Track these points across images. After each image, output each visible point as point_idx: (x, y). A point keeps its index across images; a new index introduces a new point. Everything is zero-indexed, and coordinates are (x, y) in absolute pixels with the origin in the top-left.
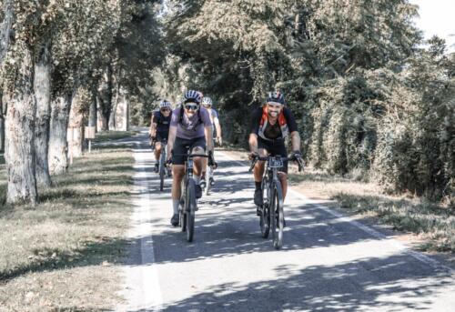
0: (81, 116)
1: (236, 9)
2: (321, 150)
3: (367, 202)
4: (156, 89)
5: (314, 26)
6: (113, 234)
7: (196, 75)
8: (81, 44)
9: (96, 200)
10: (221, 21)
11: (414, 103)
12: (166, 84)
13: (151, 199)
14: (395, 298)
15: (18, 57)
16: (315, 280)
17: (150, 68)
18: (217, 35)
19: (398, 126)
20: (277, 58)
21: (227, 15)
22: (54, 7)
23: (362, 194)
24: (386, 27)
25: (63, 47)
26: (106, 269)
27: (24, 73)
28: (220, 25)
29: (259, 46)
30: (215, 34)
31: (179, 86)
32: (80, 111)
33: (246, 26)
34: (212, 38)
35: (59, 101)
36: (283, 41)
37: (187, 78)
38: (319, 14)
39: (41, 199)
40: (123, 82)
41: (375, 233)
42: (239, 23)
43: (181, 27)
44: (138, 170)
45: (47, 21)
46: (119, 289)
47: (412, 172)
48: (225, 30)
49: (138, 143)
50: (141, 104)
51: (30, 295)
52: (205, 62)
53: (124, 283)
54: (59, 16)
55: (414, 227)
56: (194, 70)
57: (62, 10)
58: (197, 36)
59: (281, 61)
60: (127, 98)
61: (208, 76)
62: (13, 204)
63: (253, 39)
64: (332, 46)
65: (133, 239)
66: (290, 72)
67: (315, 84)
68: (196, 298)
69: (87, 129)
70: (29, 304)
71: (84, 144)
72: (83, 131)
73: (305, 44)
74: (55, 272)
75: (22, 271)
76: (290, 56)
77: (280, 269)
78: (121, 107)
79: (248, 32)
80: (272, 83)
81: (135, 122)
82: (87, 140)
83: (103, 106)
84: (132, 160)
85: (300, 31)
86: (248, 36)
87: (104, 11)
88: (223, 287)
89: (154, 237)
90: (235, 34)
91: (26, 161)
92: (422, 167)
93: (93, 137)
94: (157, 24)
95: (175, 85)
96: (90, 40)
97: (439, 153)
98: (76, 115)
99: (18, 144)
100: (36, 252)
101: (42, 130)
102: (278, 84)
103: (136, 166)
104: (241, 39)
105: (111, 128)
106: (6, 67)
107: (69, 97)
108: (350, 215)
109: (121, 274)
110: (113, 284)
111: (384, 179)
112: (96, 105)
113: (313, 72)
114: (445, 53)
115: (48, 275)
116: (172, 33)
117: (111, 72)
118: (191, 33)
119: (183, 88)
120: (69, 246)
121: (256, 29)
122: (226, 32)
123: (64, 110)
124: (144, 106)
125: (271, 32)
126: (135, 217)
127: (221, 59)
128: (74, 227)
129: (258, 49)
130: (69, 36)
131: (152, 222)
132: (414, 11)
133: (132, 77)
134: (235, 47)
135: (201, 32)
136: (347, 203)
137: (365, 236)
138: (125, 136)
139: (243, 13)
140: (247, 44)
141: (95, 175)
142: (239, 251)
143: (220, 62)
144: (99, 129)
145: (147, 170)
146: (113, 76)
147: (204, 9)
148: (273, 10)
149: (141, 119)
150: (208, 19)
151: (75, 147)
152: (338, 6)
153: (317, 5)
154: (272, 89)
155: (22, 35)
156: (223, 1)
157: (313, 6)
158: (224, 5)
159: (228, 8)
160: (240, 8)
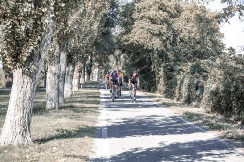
0: (78, 74)
1: (146, 32)
2: (180, 93)
3: (199, 116)
4: (111, 64)
5: (179, 40)
6: (90, 124)
7: (128, 59)
8: (80, 43)
9: (84, 110)
10: (139, 36)
11: (221, 75)
12: (115, 62)
14: (210, 158)
15: (53, 48)
16: (175, 149)
17: (109, 55)
18: (138, 42)
19: (213, 85)
20: (163, 53)
21: (142, 34)
22: (70, 28)
23: (196, 113)
24: (210, 42)
25: (72, 44)
26: (87, 139)
27: (56, 55)
28: (139, 38)
29: (155, 47)
30: (137, 42)
31: (120, 63)
32: (78, 72)
33: (150, 39)
34: (135, 44)
35: (70, 67)
36: (166, 46)
37: (124, 60)
38: (182, 35)
39: (61, 108)
40: (97, 60)
41: (202, 130)
42: (147, 37)
43: (122, 38)
44: (102, 98)
45: (66, 34)
46: (92, 148)
47: (218, 104)
48: (141, 40)
49: (102, 86)
51: (54, 149)
52: (132, 53)
53: (95, 145)
54: (72, 32)
55: (218, 128)
56: (127, 57)
57: (73, 29)
58: (129, 42)
59: (164, 54)
60: (98, 67)
61: (133, 59)
62: (48, 110)
63: (153, 45)
64: (186, 49)
65: (98, 127)
66: (168, 60)
67: (178, 65)
68: (125, 153)
69: (81, 79)
70: (54, 153)
71: (79, 86)
72: (79, 80)
73: (175, 48)
74: (65, 140)
75: (52, 138)
76: (168, 53)
77: (161, 143)
78: (95, 71)
79: (151, 41)
80: (160, 64)
81: (101, 77)
82: (81, 84)
83: (88, 70)
84: (99, 94)
85: (173, 42)
86: (151, 43)
87: (90, 30)
88: (136, 149)
89: (107, 127)
90: (145, 42)
91: (55, 92)
92: (223, 102)
93: (83, 83)
94: (112, 36)
95: (119, 62)
96: (84, 42)
97: (230, 97)
99: (52, 85)
100: (58, 131)
101: (62, 79)
102: (163, 64)
103: (101, 96)
104: (148, 44)
105: (91, 80)
106: (48, 52)
107: (74, 66)
108: (191, 121)
109: (93, 142)
110: (89, 146)
111: (206, 107)
112: (85, 70)
113: (178, 60)
114: (235, 54)
115: (62, 141)
116: (119, 41)
117: (92, 56)
118: (127, 41)
119: (122, 64)
120: (72, 129)
121: (154, 40)
122: (141, 41)
123: (72, 71)
124: (105, 71)
125: (161, 42)
126: (100, 117)
127: (139, 52)
128: (74, 121)
129: (155, 49)
130: (75, 40)
131: (107, 120)
132: (222, 36)
133: (101, 59)
134: (145, 48)
135: (131, 41)
136: (190, 116)
137: (197, 131)
138: (96, 83)
139: (149, 33)
140: (150, 46)
141: (83, 99)
142: (143, 134)
143: (138, 54)
144: (86, 80)
145: (105, 98)
146: (93, 58)
147: (132, 31)
148: (162, 33)
149: (104, 77)
150: (134, 35)
151: (76, 87)
152: (190, 32)
153: (181, 31)
154: (160, 66)
155: (56, 39)
156: (141, 28)
157: (179, 32)
158: (141, 30)
159: (143, 31)
160: (148, 31)
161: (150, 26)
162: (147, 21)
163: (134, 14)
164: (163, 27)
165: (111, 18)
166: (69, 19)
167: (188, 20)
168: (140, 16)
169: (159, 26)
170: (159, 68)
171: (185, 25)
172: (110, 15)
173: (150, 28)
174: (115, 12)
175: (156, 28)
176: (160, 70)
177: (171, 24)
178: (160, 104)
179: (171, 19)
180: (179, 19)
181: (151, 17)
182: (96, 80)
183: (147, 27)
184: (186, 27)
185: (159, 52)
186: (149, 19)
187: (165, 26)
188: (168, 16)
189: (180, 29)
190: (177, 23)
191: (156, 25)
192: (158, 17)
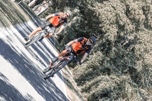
1: (114, 14)
5: (131, 48)
10: (106, 12)
18: (99, 15)
21: (109, 13)
33: (111, 23)
34: (96, 14)
38: (137, 46)
42: (110, 20)
58: (93, 8)
61: (82, 25)
63: (109, 29)
79: (110, 25)
80: (98, 50)
90: (105, 21)
103: (26, 23)
104: (105, 25)
113: (114, 61)
118: (92, 5)
121: (113, 27)
122: (103, 18)
125: (116, 34)
129: (107, 34)
134: (100, 25)
135: (95, 9)
138: (35, 16)
144: (29, 5)
147: (105, 2)
148: (125, 28)
150: (102, 8)
152: (146, 51)
153: (140, 43)
156: (113, 7)
157: (138, 42)
158: (112, 9)
159: (112, 11)
160: (116, 16)
161: (122, 13)
162: (124, 8)
164: (130, 25)
169: (128, 21)
170: (94, 53)
171: (148, 42)
173: (121, 15)
175: (124, 19)
177: (139, 30)
179: (143, 26)
180: (149, 33)
181: (129, 8)
182: (37, 15)
183: (119, 12)
184: (147, 44)
185: (108, 40)
186: (127, 8)
187: (132, 26)
188: (143, 22)
189: (141, 41)
190: (144, 34)
191: (127, 18)
192: (135, 14)
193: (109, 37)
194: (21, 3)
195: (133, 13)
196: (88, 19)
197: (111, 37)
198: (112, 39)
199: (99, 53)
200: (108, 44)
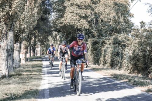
0: (25, 50)
1: (75, 15)
3: (122, 76)
4: (50, 43)
5: (100, 21)
7: (63, 38)
10: (71, 19)
12: (53, 41)
13: (48, 76)
15: (2, 27)
17: (48, 36)
18: (69, 23)
19: (130, 51)
21: (72, 17)
22: (14, 10)
23: (119, 74)
25: (18, 26)
27: (4, 33)
28: (70, 20)
29: (83, 27)
31: (57, 42)
32: (25, 49)
34: (67, 25)
35: (17, 44)
36: (90, 26)
37: (60, 39)
38: (102, 17)
39: (10, 76)
40: (39, 41)
42: (76, 19)
43: (57, 21)
44: (44, 67)
45: (12, 15)
47: (136, 66)
48: (72, 22)
49: (44, 59)
50: (45, 48)
52: (65, 33)
54: (16, 13)
56: (62, 37)
57: (17, 11)
58: (63, 24)
60: (40, 46)
61: (67, 37)
63: (81, 25)
66: (93, 36)
67: (102, 39)
69: (27, 54)
71: (26, 59)
73: (98, 26)
76: (93, 30)
78: (38, 49)
79: (79, 22)
80: (87, 39)
82: (27, 58)
83: (33, 48)
84: (42, 64)
85: (96, 23)
86: (79, 24)
90: (75, 23)
91: (5, 63)
95: (56, 42)
98: (24, 50)
99: (2, 57)
101: (11, 53)
104: (77, 24)
105: (35, 55)
107: (21, 43)
111: (126, 69)
112: (30, 48)
113: (100, 35)
114: (146, 27)
118: (61, 23)
121: (82, 21)
123: (19, 47)
125: (87, 22)
126: (42, 82)
127: (70, 32)
130: (20, 23)
132: (132, 16)
133: (42, 39)
134: (75, 27)
135: (64, 23)
138: (40, 58)
139: (78, 16)
140: (79, 26)
141: (29, 69)
144: (32, 56)
145: (47, 67)
146: (36, 39)
147: (65, 15)
148: (88, 15)
149: (45, 53)
150: (66, 19)
151: (23, 61)
152: (108, 14)
153: (101, 14)
154: (87, 41)
155: (3, 20)
156: (71, 13)
157: (100, 14)
158: (71, 14)
159: (73, 15)
160: (77, 15)
161: (78, 10)
162: (76, 7)
163: (65, 2)
164: (88, 11)
165: (48, 7)
166: (13, 3)
167: (106, 5)
168: (70, 4)
169: (85, 10)
170: (87, 42)
171: (104, 9)
172: (47, 6)
173: (78, 12)
174: (51, 3)
175: (83, 12)
176: (88, 44)
177: (94, 9)
178: (90, 69)
179: (94, 5)
180: (100, 5)
181: (78, 4)
182: (40, 56)
183: (76, 11)
184: (105, 11)
185: (86, 30)
186: (77, 5)
187: (89, 11)
188: (91, 3)
189: (101, 12)
190: (99, 8)
191: (82, 10)
192: (84, 4)
193: (86, 28)
194: (29, 59)
195: (83, 4)
196: (66, 31)
197: (86, 26)
198: (87, 27)
199: (90, 40)
200: (88, 31)
